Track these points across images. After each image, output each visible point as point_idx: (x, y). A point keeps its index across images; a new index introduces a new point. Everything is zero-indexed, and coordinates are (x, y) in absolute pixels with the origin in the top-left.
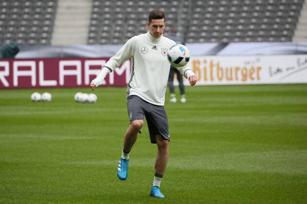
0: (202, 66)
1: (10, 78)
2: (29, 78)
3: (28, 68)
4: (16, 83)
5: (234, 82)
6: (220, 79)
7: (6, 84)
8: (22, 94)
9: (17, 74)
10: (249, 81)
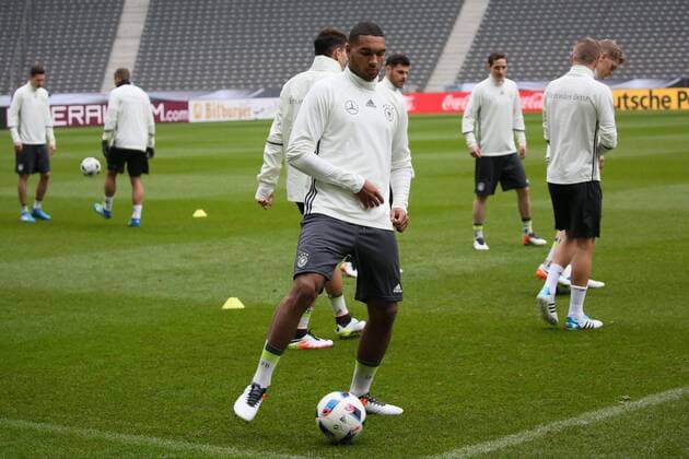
0: (212, 108)
1: (84, 118)
2: (96, 118)
3: (96, 111)
4: (88, 121)
5: (232, 119)
6: (224, 116)
7: (81, 122)
8: (94, 130)
9: (89, 115)
10: (243, 118)
